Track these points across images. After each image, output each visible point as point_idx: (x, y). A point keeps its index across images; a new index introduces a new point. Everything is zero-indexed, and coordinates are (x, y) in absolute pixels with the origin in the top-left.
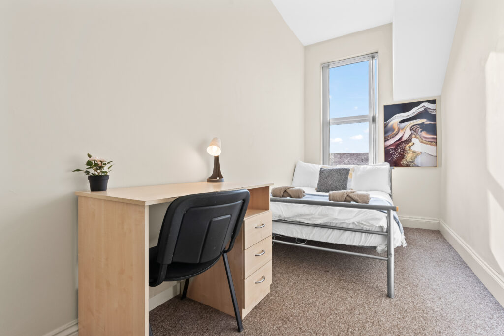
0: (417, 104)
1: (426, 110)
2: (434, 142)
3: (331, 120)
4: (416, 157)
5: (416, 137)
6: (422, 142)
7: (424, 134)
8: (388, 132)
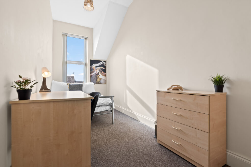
0: (101, 61)
1: (103, 64)
2: (105, 75)
3: (67, 61)
4: (100, 80)
5: (100, 73)
6: (102, 75)
7: (102, 72)
8: (92, 70)
